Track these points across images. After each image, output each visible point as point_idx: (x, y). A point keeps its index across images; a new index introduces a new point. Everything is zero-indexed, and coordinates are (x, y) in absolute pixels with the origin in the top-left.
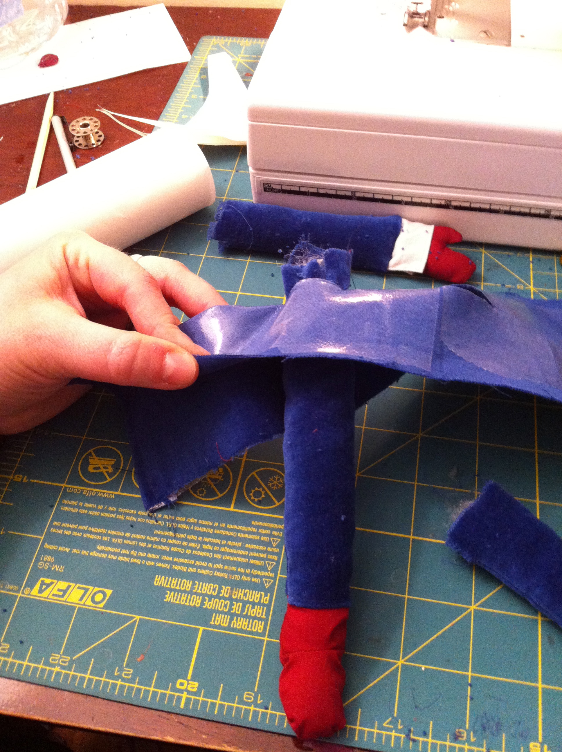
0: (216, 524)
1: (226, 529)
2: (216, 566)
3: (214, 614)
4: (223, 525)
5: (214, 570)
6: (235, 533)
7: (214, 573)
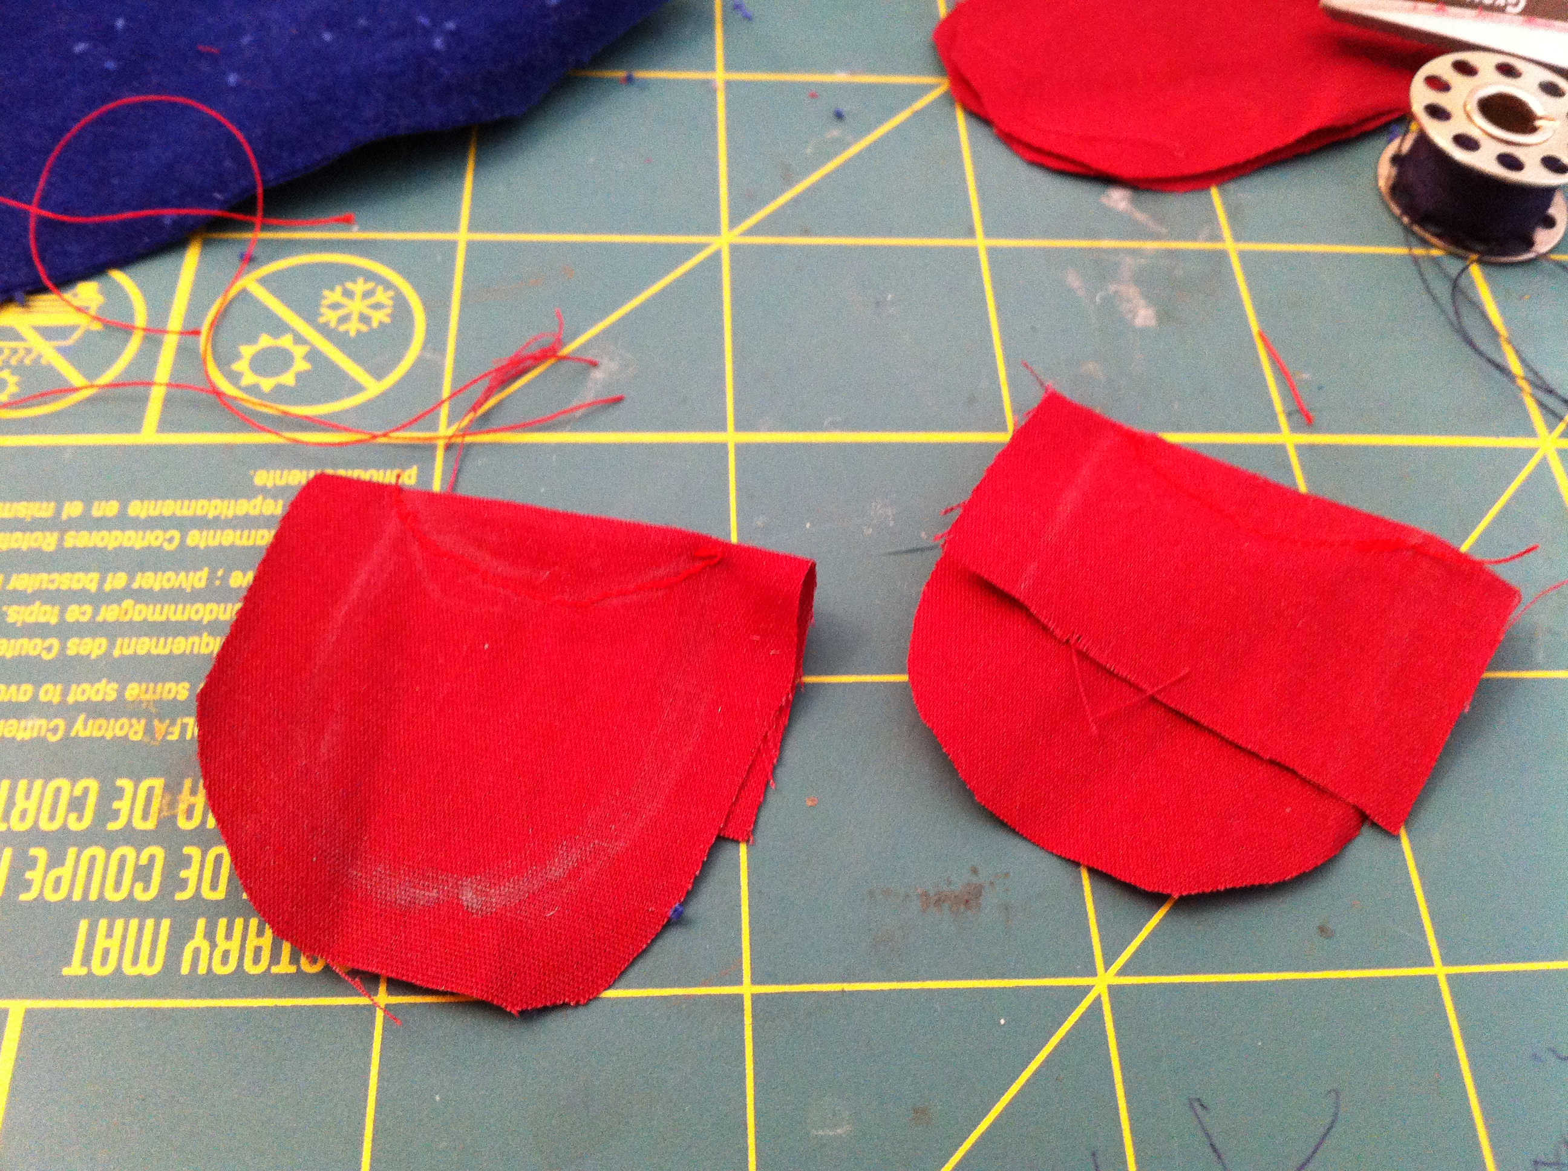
0: (73, 509)
1: (123, 522)
2: (81, 693)
3: (84, 925)
4: (109, 508)
5: (68, 711)
6: (169, 534)
7: (70, 726)
